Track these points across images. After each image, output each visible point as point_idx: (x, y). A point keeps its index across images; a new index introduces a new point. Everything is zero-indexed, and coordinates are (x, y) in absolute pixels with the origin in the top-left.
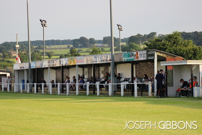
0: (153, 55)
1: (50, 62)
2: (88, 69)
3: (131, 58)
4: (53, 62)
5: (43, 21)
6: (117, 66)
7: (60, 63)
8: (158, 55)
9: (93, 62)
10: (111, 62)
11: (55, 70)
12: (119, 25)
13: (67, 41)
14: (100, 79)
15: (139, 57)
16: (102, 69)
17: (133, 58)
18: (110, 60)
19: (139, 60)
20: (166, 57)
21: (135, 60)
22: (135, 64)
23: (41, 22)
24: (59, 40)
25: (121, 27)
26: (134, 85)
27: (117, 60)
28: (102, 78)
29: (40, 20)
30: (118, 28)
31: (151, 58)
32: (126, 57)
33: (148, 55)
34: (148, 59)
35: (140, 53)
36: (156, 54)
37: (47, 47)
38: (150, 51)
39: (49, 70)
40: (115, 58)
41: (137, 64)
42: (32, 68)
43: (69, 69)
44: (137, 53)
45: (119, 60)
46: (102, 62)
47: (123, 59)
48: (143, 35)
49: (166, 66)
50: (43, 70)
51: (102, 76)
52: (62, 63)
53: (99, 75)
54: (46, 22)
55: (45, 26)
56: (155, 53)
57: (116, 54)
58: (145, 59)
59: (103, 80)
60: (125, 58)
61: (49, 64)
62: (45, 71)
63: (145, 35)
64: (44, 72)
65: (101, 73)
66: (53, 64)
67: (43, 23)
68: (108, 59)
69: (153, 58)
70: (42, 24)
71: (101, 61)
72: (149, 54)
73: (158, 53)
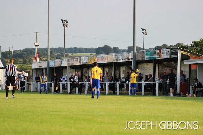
0: (177, 53)
1: (70, 60)
2: (109, 69)
3: (153, 56)
4: (72, 60)
5: (65, 21)
6: (139, 66)
7: (80, 62)
8: (182, 54)
9: (114, 60)
10: (132, 60)
11: (74, 70)
12: (144, 29)
13: (91, 50)
14: (121, 79)
15: (162, 55)
16: (123, 69)
17: (155, 56)
18: (132, 59)
19: (162, 58)
20: (190, 55)
21: (157, 58)
22: (157, 64)
23: (63, 22)
24: (82, 48)
25: (146, 31)
26: (155, 83)
27: (139, 58)
28: (123, 78)
29: (62, 20)
30: (143, 32)
31: (174, 57)
32: (148, 55)
33: (171, 54)
34: (172, 57)
35: (163, 52)
36: (180, 53)
37: (70, 54)
38: (174, 50)
39: (68, 69)
40: (137, 56)
41: (160, 63)
42: (50, 67)
43: (89, 68)
44: (160, 51)
45: (141, 58)
46: (124, 61)
47: (145, 57)
48: (169, 46)
49: (190, 65)
50: (62, 70)
51: (123, 76)
52: (81, 62)
53: (120, 75)
54: (67, 22)
55: (66, 27)
56: (179, 51)
57: (138, 52)
58: (168, 57)
59: (124, 80)
60: (147, 57)
61: (68, 62)
62: (64, 70)
63: (171, 45)
64: (63, 72)
65: (122, 73)
66: (72, 62)
67: (65, 24)
68: (130, 57)
69: (176, 57)
70: (63, 24)
71: (122, 60)
72: (172, 52)
73: (182, 51)
